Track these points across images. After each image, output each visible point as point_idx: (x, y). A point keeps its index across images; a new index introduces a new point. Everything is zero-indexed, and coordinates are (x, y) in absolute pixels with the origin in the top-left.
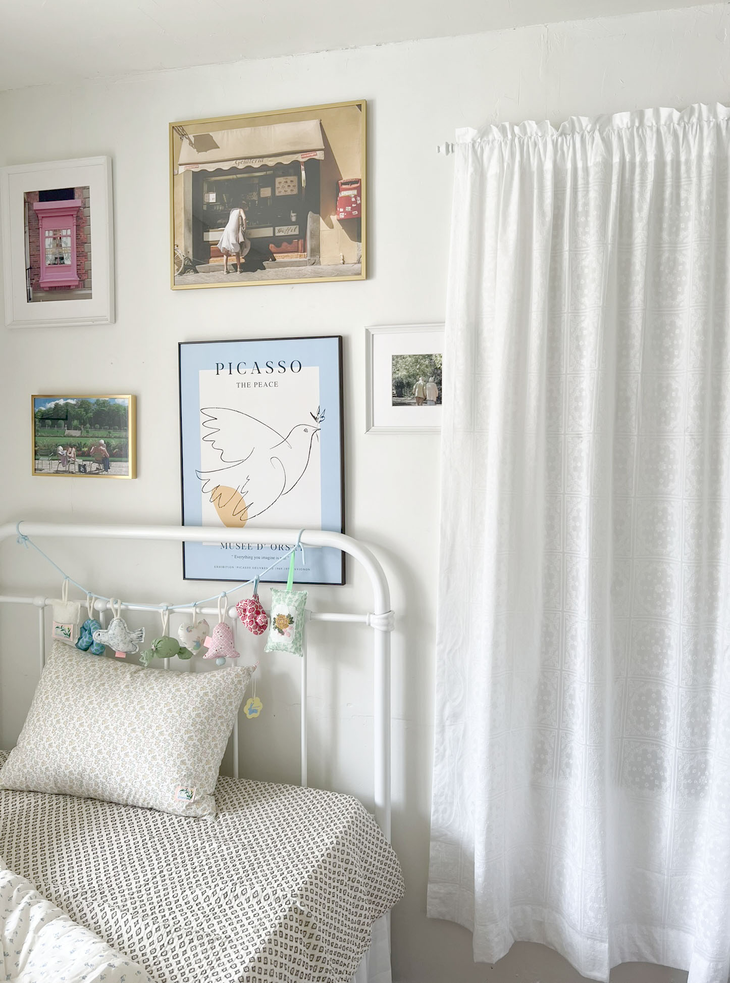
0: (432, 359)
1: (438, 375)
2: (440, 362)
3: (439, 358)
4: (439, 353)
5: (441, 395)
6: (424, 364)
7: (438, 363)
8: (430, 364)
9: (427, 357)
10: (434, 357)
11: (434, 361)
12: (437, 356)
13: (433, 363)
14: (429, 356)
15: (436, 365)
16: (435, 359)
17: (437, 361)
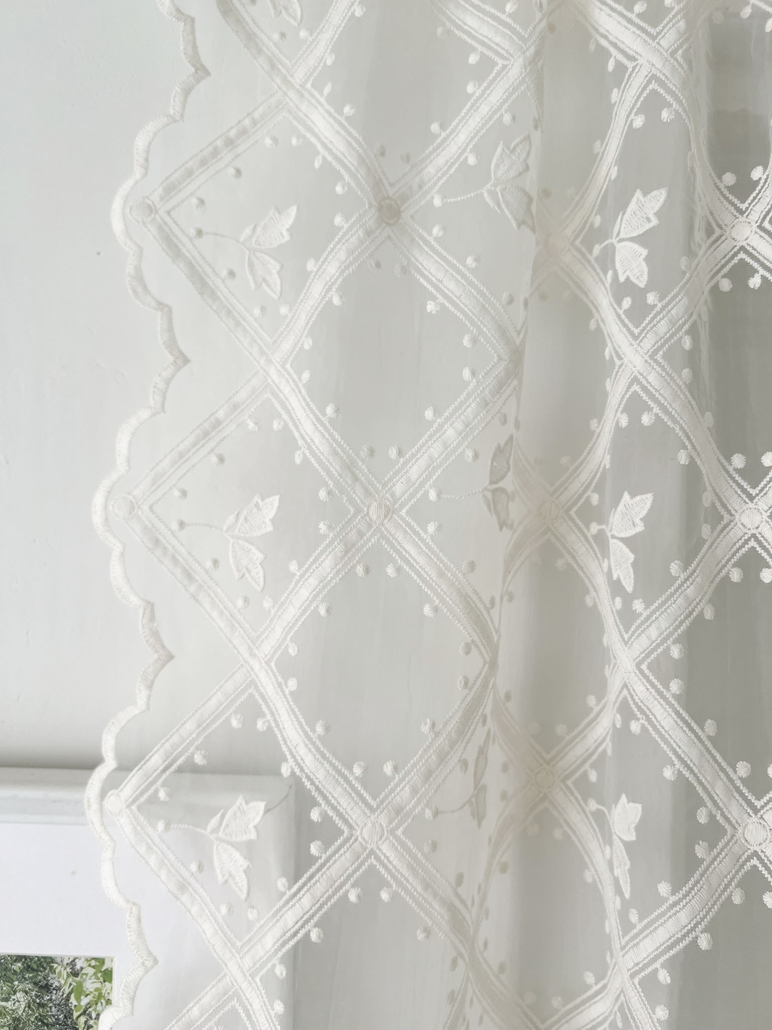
4: (97, 951)
7: (90, 1010)
8: (40, 1015)
9: (19, 971)
10: (65, 977)
11: (65, 996)
12: (82, 968)
13: (53, 1009)
14: (33, 970)
15: (76, 1024)
16: (71, 984)
17: (82, 997)
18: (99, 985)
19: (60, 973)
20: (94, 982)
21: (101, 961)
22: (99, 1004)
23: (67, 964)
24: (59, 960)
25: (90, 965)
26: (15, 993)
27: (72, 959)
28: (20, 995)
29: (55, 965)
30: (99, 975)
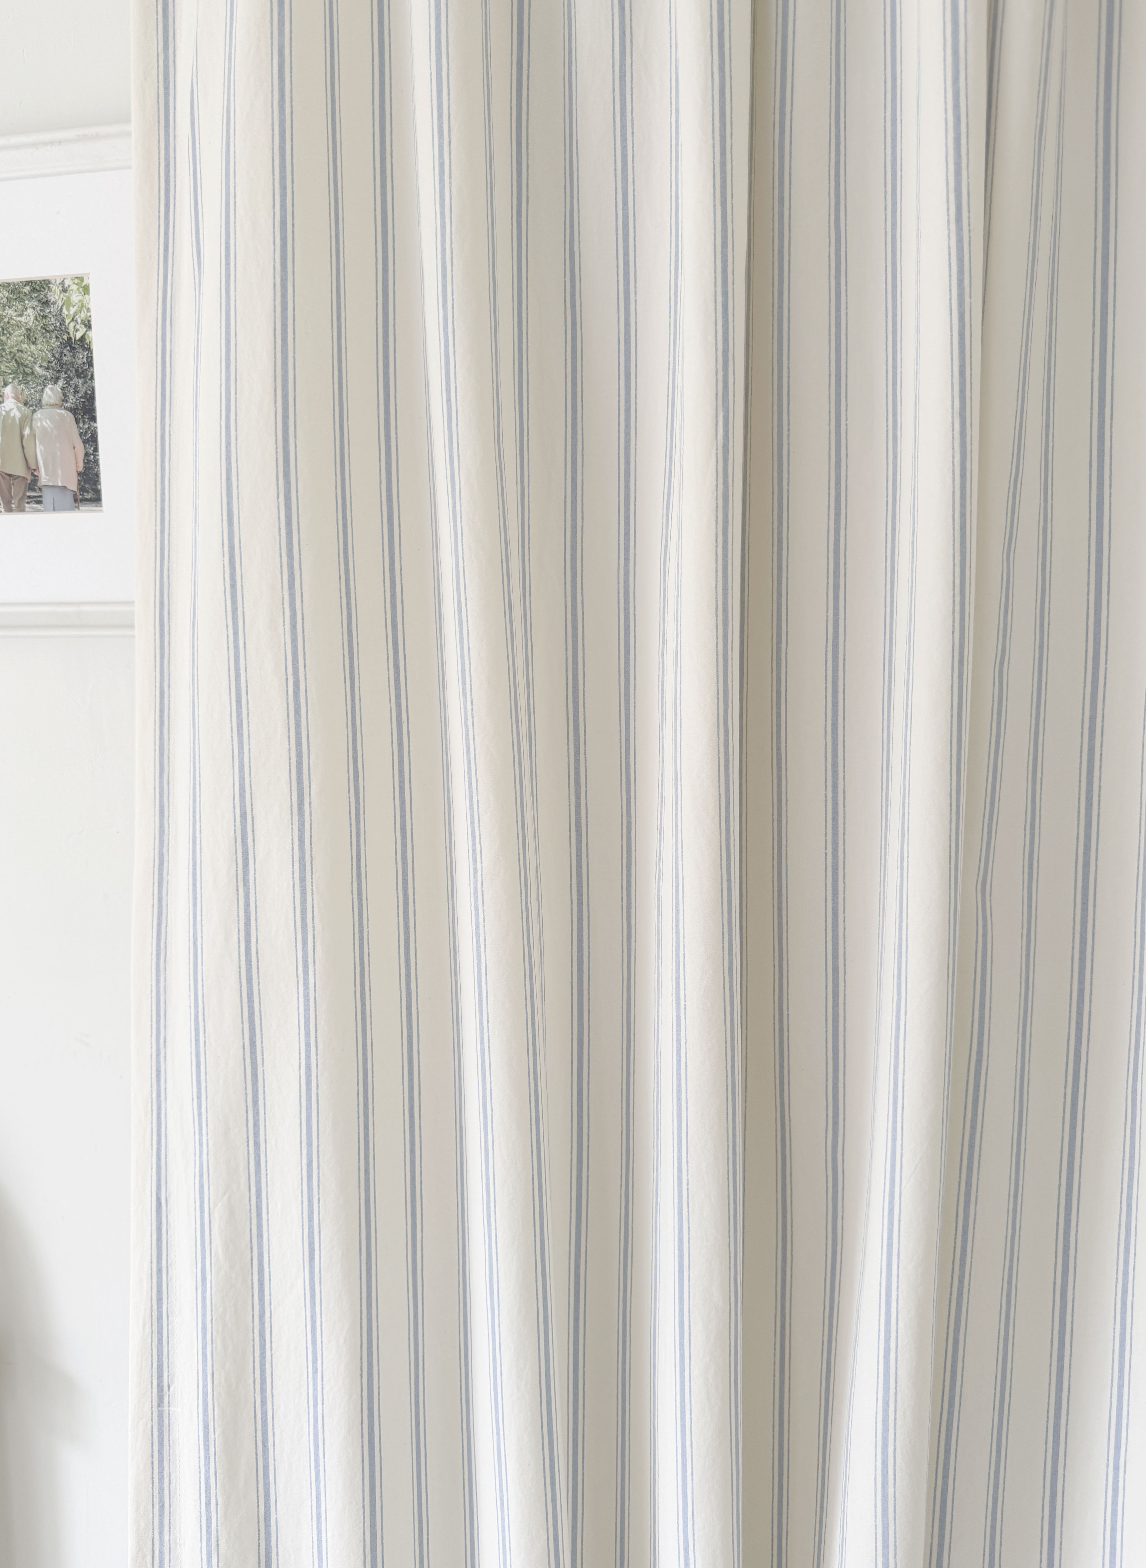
0: (46, 303)
1: (79, 376)
2: (83, 315)
3: (75, 298)
4: (78, 272)
5: (96, 462)
6: (19, 326)
7: (77, 317)
8: (44, 324)
9: (28, 293)
10: (59, 294)
11: (59, 308)
12: (69, 286)
13: (52, 319)
14: (37, 290)
15: (68, 328)
16: (63, 299)
17: (71, 308)
18: (81, 298)
19: (55, 291)
20: (78, 296)
21: (81, 279)
22: (82, 312)
23: (59, 284)
24: (53, 281)
25: (74, 283)
26: (26, 309)
27: (62, 280)
28: (30, 311)
29: (51, 286)
30: (81, 289)
